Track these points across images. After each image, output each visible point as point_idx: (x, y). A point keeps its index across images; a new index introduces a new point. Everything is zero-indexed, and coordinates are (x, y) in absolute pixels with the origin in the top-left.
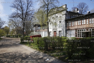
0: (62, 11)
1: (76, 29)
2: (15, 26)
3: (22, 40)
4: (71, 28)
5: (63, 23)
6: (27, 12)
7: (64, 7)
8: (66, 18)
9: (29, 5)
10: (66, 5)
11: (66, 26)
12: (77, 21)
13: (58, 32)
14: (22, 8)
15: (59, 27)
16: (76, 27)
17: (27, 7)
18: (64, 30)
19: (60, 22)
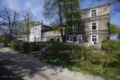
0: (39, 25)
1: (47, 37)
2: (3, 33)
3: (5, 44)
4: (44, 36)
5: (40, 33)
6: (14, 22)
7: (41, 22)
8: (42, 29)
9: (16, 17)
10: (42, 21)
11: (42, 34)
12: (48, 32)
13: (37, 39)
14: (9, 18)
15: (38, 35)
16: (47, 36)
17: (15, 18)
18: (41, 37)
19: (38, 32)
